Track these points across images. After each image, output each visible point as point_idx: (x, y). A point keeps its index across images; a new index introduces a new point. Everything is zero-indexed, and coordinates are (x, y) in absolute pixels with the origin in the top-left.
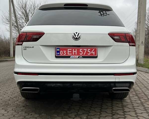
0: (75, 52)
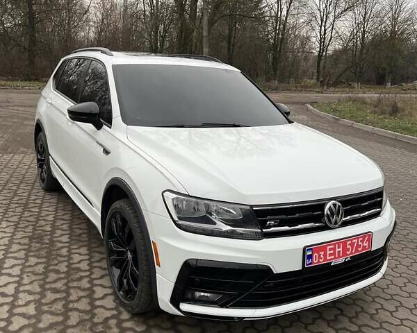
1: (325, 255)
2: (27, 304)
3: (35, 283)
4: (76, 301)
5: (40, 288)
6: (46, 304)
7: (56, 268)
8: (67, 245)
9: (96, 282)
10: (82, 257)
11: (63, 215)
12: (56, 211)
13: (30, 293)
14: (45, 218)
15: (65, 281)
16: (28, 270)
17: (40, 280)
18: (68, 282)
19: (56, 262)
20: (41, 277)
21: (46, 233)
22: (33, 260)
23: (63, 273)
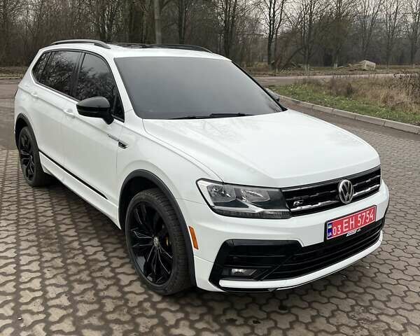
1: (342, 228)
2: (58, 296)
3: (58, 276)
4: (105, 289)
5: (66, 280)
6: (77, 295)
7: (74, 260)
8: (77, 238)
9: (117, 270)
10: (95, 249)
11: (62, 210)
12: (52, 206)
13: (57, 286)
14: (43, 214)
15: (87, 272)
16: (46, 265)
17: (62, 273)
18: (91, 273)
19: (72, 255)
20: (63, 270)
21: (50, 229)
22: (48, 256)
23: (83, 265)
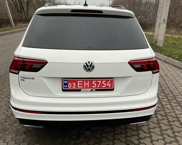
0: (87, 84)
